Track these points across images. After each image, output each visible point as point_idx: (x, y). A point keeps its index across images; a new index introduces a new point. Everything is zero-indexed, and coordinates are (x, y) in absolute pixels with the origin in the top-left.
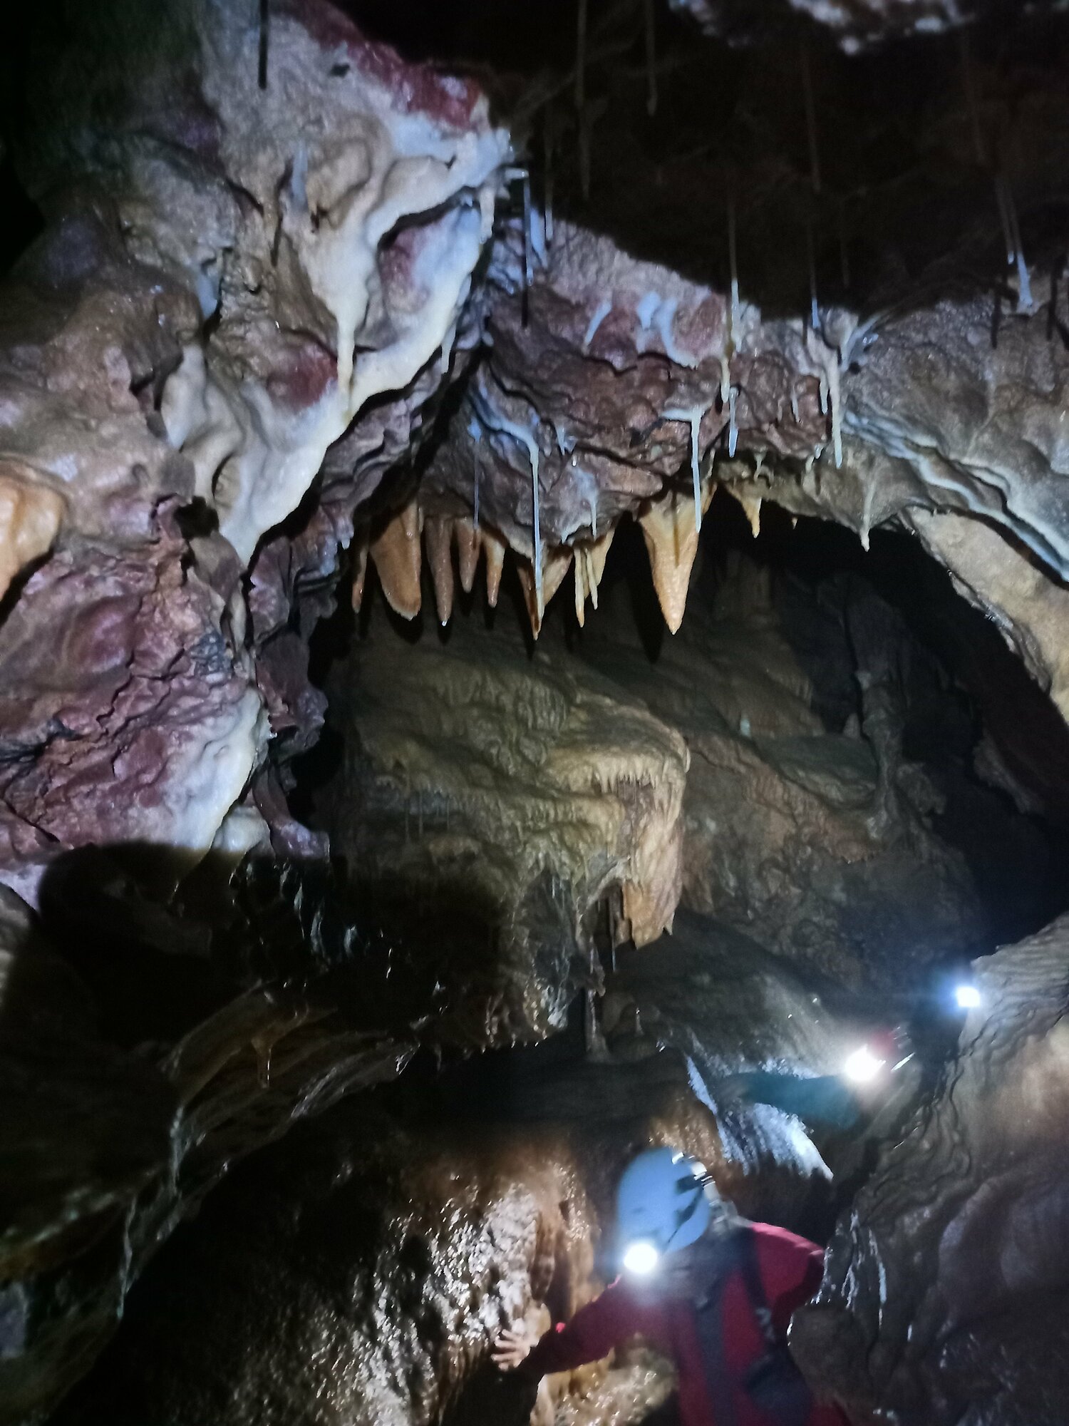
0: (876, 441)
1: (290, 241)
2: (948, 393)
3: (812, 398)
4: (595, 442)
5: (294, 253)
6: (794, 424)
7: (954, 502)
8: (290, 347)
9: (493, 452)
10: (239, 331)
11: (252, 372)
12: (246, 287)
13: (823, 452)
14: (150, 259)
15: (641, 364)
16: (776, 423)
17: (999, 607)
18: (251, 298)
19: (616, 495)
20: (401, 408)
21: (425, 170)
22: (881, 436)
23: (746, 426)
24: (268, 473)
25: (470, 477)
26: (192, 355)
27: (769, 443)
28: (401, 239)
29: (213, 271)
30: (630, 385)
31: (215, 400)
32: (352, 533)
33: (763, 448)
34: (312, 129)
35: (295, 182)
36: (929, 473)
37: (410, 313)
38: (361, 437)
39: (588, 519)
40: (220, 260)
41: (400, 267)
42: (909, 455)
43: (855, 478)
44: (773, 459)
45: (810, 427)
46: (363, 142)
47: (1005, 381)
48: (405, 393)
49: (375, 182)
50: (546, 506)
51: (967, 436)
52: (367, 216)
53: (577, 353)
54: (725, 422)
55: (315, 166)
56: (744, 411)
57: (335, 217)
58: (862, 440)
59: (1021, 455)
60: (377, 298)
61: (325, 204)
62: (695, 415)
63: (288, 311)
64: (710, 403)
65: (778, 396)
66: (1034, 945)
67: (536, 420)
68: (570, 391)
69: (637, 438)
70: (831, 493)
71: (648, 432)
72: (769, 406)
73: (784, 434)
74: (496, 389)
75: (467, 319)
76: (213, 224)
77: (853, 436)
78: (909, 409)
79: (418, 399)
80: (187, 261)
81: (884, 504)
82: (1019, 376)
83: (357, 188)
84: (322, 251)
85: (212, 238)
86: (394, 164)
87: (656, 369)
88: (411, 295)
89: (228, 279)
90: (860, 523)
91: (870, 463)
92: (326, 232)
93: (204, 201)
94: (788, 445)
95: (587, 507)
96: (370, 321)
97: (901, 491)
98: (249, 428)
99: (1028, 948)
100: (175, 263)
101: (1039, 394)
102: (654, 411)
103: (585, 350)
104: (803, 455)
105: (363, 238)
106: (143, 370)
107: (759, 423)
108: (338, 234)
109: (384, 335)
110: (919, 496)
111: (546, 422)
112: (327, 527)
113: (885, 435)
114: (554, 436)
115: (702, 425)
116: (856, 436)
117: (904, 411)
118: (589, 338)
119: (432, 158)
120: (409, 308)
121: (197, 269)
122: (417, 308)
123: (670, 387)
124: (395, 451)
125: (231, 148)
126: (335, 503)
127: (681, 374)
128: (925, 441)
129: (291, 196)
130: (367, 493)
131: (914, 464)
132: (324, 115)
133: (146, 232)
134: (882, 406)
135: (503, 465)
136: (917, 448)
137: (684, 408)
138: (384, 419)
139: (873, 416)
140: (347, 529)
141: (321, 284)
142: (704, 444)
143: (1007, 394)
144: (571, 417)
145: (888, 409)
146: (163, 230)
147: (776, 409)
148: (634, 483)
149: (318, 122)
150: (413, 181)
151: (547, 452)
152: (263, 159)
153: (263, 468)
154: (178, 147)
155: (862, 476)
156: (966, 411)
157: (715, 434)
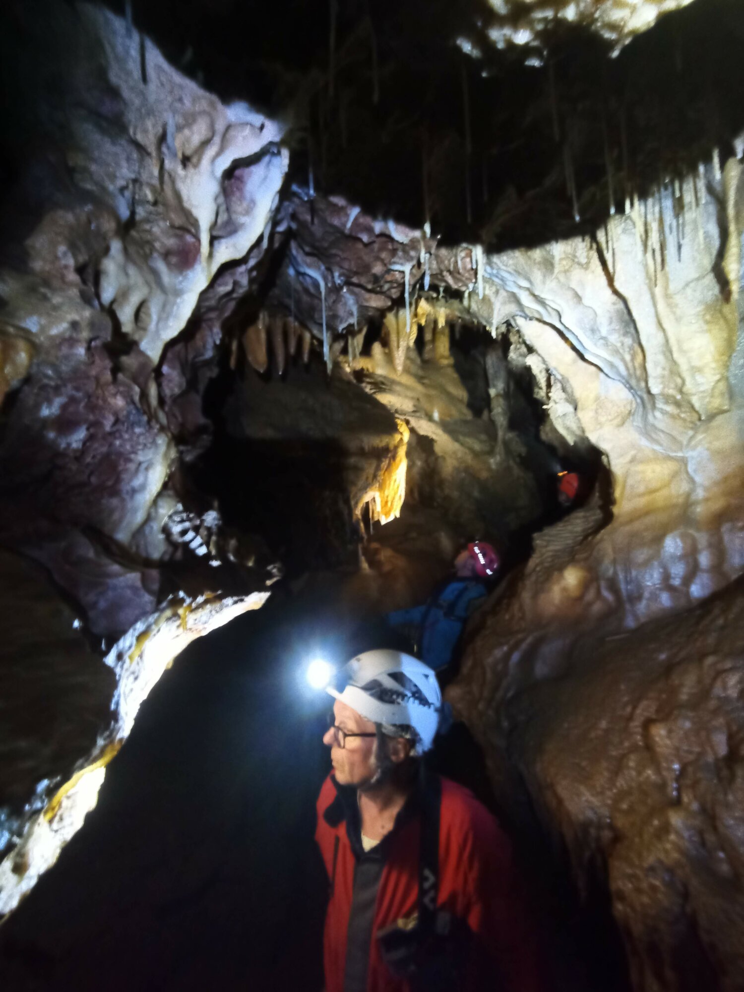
0: (500, 282)
1: (170, 176)
2: (535, 260)
3: (468, 260)
4: (355, 280)
5: (173, 182)
6: (459, 273)
7: (537, 316)
8: (176, 236)
9: (301, 284)
10: (147, 227)
11: (157, 251)
12: (148, 202)
13: (474, 287)
14: (89, 186)
15: (378, 240)
16: (449, 271)
17: (555, 369)
18: (151, 208)
19: (367, 308)
20: (242, 268)
21: (247, 131)
22: (502, 279)
23: (434, 272)
24: (168, 308)
25: (289, 296)
26: (116, 246)
27: (446, 282)
28: (238, 172)
29: (127, 194)
30: (372, 251)
31: (132, 271)
32: (220, 336)
33: (443, 284)
34: (178, 105)
35: (169, 138)
36: (526, 300)
37: (244, 215)
38: (220, 285)
39: (353, 320)
40: (131, 186)
41: (237, 188)
42: (515, 290)
43: (489, 300)
44: (448, 289)
45: (467, 275)
46: (209, 114)
47: (563, 256)
48: (244, 260)
49: (217, 140)
50: (331, 313)
51: (544, 283)
52: (213, 160)
53: (342, 232)
54: (423, 271)
55: (179, 128)
56: (433, 264)
57: (194, 160)
58: (493, 281)
59: (570, 294)
60: (223, 208)
61: (188, 152)
62: (407, 268)
63: (173, 216)
64: (415, 262)
65: (451, 258)
66: (561, 527)
67: (323, 268)
68: (340, 253)
69: (376, 279)
70: (478, 307)
71: (383, 276)
72: (446, 262)
73: (454, 277)
74: (301, 252)
75: (279, 217)
76: (124, 164)
77: (489, 278)
78: (516, 267)
79: (252, 262)
80: (111, 187)
81: (504, 315)
82: (570, 254)
83: (206, 143)
84: (188, 181)
85: (125, 172)
86: (229, 127)
87: (386, 242)
88: (245, 204)
89: (137, 197)
90: (491, 324)
91: (497, 292)
92: (191, 170)
93: (117, 149)
94: (456, 283)
95: (351, 314)
96: (220, 221)
97: (512, 308)
98: (154, 286)
99: (559, 528)
100: (104, 189)
101: (579, 264)
102: (385, 265)
103: (347, 231)
104: (463, 289)
105: (213, 172)
106: (82, 259)
107: (441, 271)
108: (197, 170)
109: (229, 229)
110: (520, 311)
111: (329, 269)
112: (208, 333)
113: (505, 279)
114: (333, 277)
115: (411, 273)
116: (490, 279)
117: (514, 267)
118: (349, 225)
119: (251, 125)
120: (244, 212)
121: (117, 192)
122: (248, 212)
123: (394, 252)
124: (241, 291)
125: (131, 116)
126: (210, 320)
127: (399, 246)
128: (525, 284)
129: (168, 148)
130: (227, 314)
131: (518, 295)
132: (184, 96)
133: (86, 170)
134: (504, 265)
135: (306, 290)
136: (520, 287)
137: (402, 264)
138: (233, 274)
139: (499, 269)
140: (218, 334)
141: (189, 200)
142: (412, 282)
143: (564, 262)
144: (341, 267)
145: (506, 266)
146: (94, 167)
147: (450, 264)
148: (376, 302)
149: (180, 100)
150: (240, 138)
151: (330, 285)
152: (149, 124)
153: (164, 306)
154: (99, 115)
155: (493, 299)
156: (544, 270)
157: (418, 277)
